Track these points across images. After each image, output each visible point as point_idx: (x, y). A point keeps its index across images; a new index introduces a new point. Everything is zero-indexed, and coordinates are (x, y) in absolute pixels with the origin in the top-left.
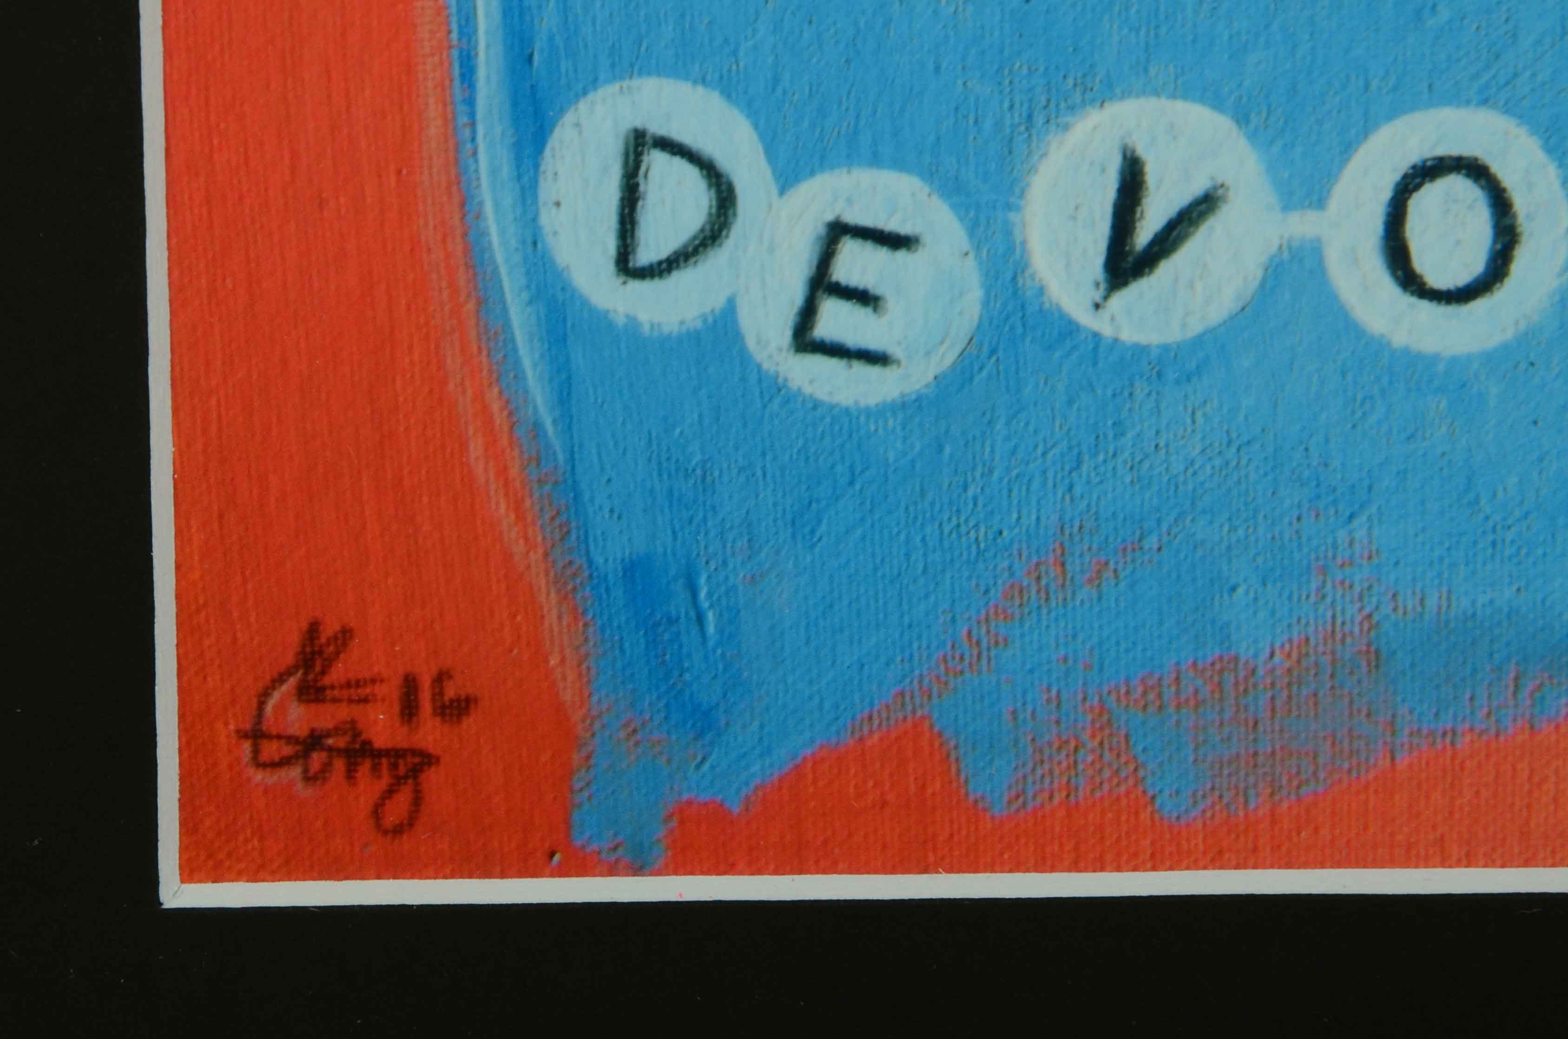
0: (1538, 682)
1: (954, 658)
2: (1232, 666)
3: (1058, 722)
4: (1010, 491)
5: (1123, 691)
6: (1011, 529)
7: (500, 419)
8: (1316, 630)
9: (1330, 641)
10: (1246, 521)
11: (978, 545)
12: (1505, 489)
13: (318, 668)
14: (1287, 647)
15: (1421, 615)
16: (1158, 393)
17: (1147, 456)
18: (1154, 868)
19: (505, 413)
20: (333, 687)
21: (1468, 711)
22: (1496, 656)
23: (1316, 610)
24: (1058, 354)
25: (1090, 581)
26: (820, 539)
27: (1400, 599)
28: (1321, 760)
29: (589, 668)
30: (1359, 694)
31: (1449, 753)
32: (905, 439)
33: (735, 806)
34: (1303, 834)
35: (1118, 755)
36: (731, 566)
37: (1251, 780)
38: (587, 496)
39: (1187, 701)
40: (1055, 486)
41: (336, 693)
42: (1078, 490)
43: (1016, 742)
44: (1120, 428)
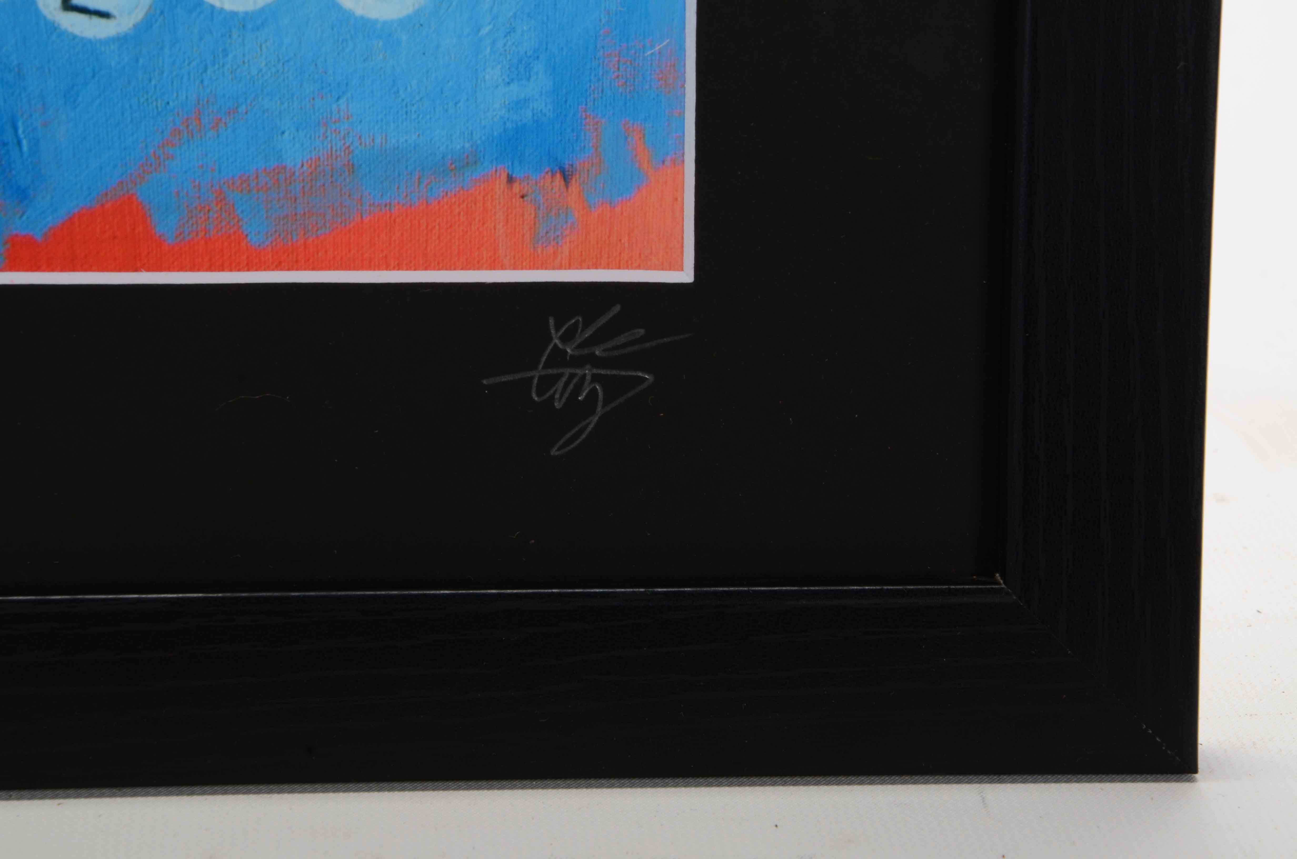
2: (283, 171)
3: (199, 197)
4: (172, 82)
5: (231, 182)
6: (174, 101)
8: (323, 154)
9: (330, 160)
10: (288, 99)
12: (411, 86)
14: (310, 162)
15: (373, 147)
17: (239, 66)
18: (248, 270)
21: (397, 194)
23: (323, 144)
24: (194, 15)
25: (213, 128)
28: (327, 218)
30: (345, 186)
31: (388, 216)
33: (39, 237)
34: (320, 254)
35: (229, 214)
37: (294, 227)
39: (262, 187)
42: (206, 83)
43: (179, 207)
44: (225, 52)
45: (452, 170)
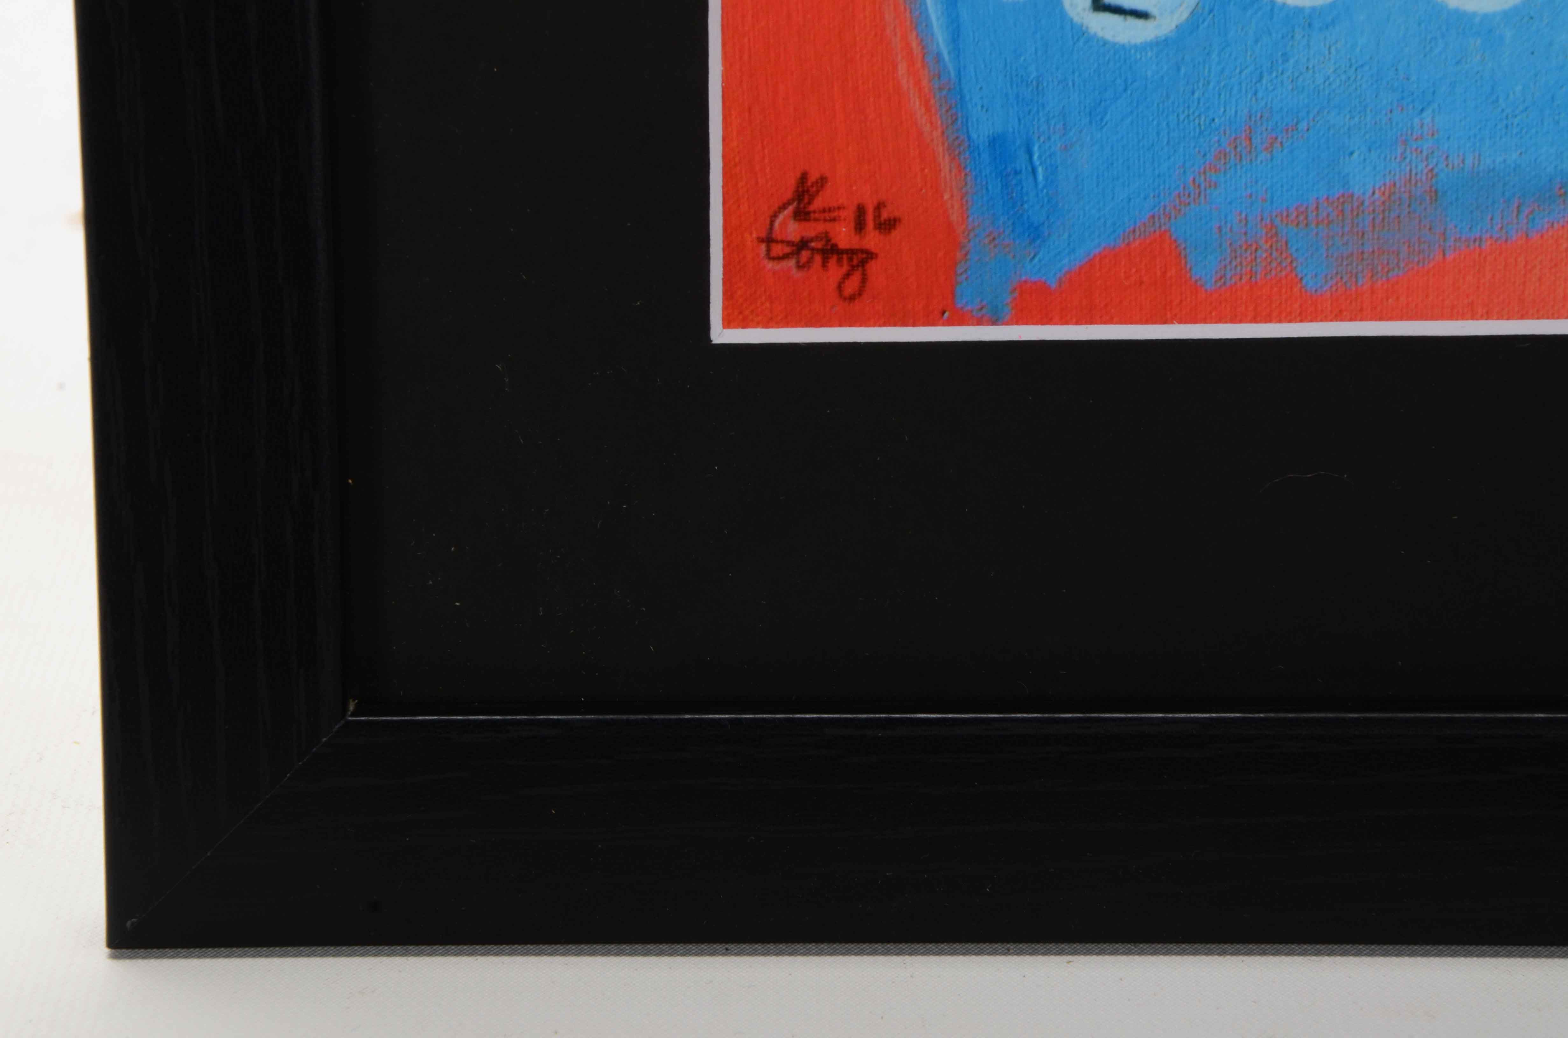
0: (1531, 209)
1: (1184, 195)
3: (1246, 233)
4: (1220, 95)
5: (1285, 214)
7: (916, 50)
8: (1400, 179)
9: (1408, 185)
10: (1359, 112)
11: (1200, 128)
12: (1514, 93)
13: (806, 201)
14: (1383, 188)
15: (1463, 169)
16: (1309, 35)
17: (1301, 74)
18: (1301, 321)
19: (920, 47)
20: (814, 212)
21: (1489, 227)
22: (1507, 193)
23: (1400, 166)
24: (1250, 12)
25: (1266, 149)
26: (1106, 123)
27: (1450, 159)
28: (1401, 256)
29: (967, 201)
31: (1477, 252)
32: (1157, 64)
33: (1053, 284)
34: (1390, 300)
35: (1281, 253)
36: (1053, 140)
37: (1360, 267)
38: (968, 97)
39: (1322, 221)
40: (1246, 91)
41: (817, 215)
42: (1260, 95)
43: (1220, 246)
44: (1285, 57)
45: (1560, 196)
